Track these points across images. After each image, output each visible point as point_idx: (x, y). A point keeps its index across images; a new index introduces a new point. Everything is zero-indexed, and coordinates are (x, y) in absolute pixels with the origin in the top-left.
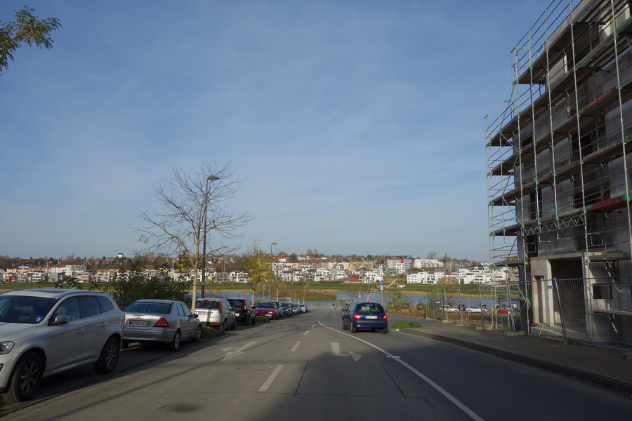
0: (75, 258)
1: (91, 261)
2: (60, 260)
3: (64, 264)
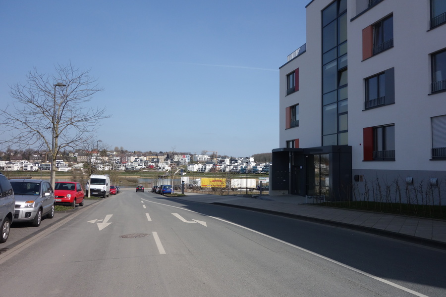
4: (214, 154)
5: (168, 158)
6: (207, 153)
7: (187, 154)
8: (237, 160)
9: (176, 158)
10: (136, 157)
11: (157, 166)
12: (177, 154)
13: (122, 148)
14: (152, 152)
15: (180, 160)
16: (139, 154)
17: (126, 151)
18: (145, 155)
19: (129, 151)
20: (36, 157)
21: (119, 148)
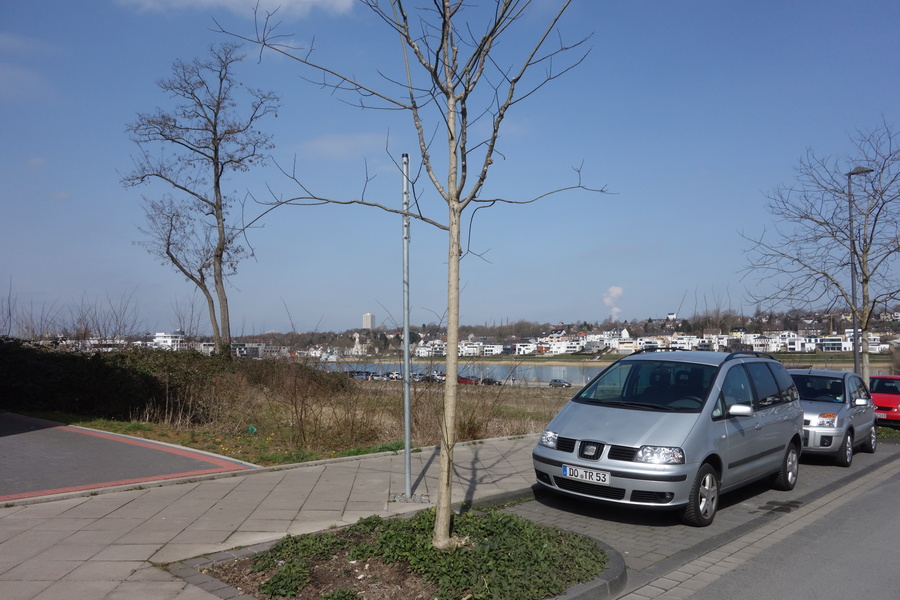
0: (613, 321)
1: (634, 324)
2: (596, 324)
3: (601, 329)
20: (810, 325)
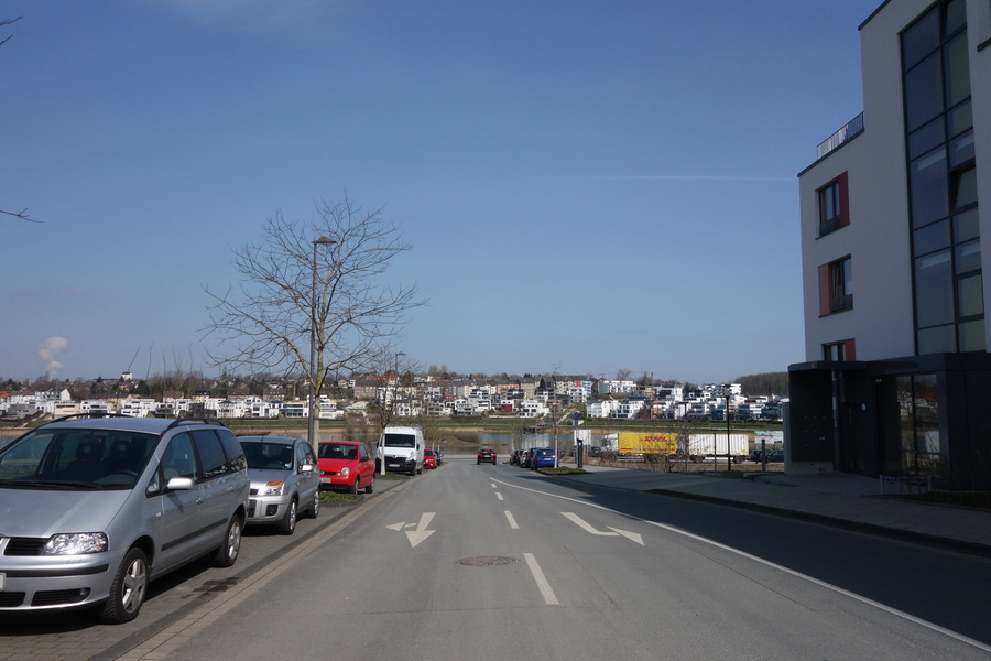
4: (645, 377)
5: (542, 387)
6: (629, 376)
7: (584, 378)
8: (700, 391)
9: (561, 388)
10: (475, 388)
11: (520, 406)
12: (561, 378)
13: (444, 368)
14: (508, 375)
15: (569, 392)
16: (481, 380)
17: (454, 375)
18: (492, 382)
19: (459, 373)
20: (275, 390)
21: (439, 369)
